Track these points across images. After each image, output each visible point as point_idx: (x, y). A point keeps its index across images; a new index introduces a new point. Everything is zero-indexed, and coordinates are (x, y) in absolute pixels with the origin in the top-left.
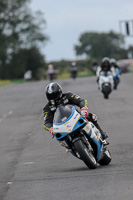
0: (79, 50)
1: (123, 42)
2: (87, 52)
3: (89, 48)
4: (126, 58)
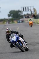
0: (9, 16)
1: (22, 13)
2: (12, 16)
3: (12, 15)
4: (23, 18)
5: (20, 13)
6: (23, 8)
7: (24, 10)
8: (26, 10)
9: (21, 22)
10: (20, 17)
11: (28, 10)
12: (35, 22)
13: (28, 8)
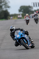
5: (30, 9)
6: (34, 4)
8: (36, 6)
9: (31, 17)
10: (31, 13)
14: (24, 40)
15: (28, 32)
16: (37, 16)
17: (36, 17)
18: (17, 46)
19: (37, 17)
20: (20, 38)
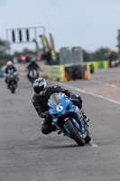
6: (13, 33)
7: (14, 40)
8: (21, 39)
11: (28, 39)
12: (49, 75)
13: (27, 31)
14: (74, 120)
15: (81, 101)
16: (15, 71)
17: (12, 74)
18: (46, 133)
19: (15, 74)
20: (63, 113)
